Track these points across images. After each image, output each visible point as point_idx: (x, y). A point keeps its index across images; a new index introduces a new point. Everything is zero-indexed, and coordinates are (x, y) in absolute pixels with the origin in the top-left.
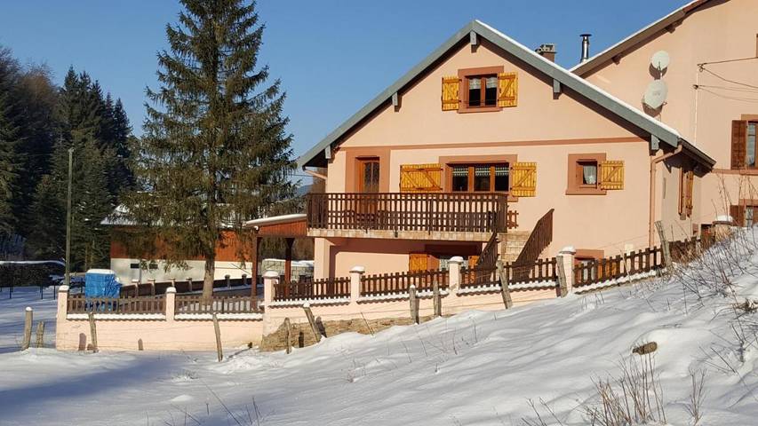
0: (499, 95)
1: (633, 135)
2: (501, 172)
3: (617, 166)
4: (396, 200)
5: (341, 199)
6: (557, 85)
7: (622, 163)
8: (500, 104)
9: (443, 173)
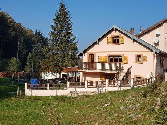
0: (120, 41)
1: (149, 50)
2: (120, 58)
3: (146, 57)
4: (97, 64)
5: (85, 63)
6: (132, 39)
7: (147, 56)
8: (120, 43)
9: (108, 58)
